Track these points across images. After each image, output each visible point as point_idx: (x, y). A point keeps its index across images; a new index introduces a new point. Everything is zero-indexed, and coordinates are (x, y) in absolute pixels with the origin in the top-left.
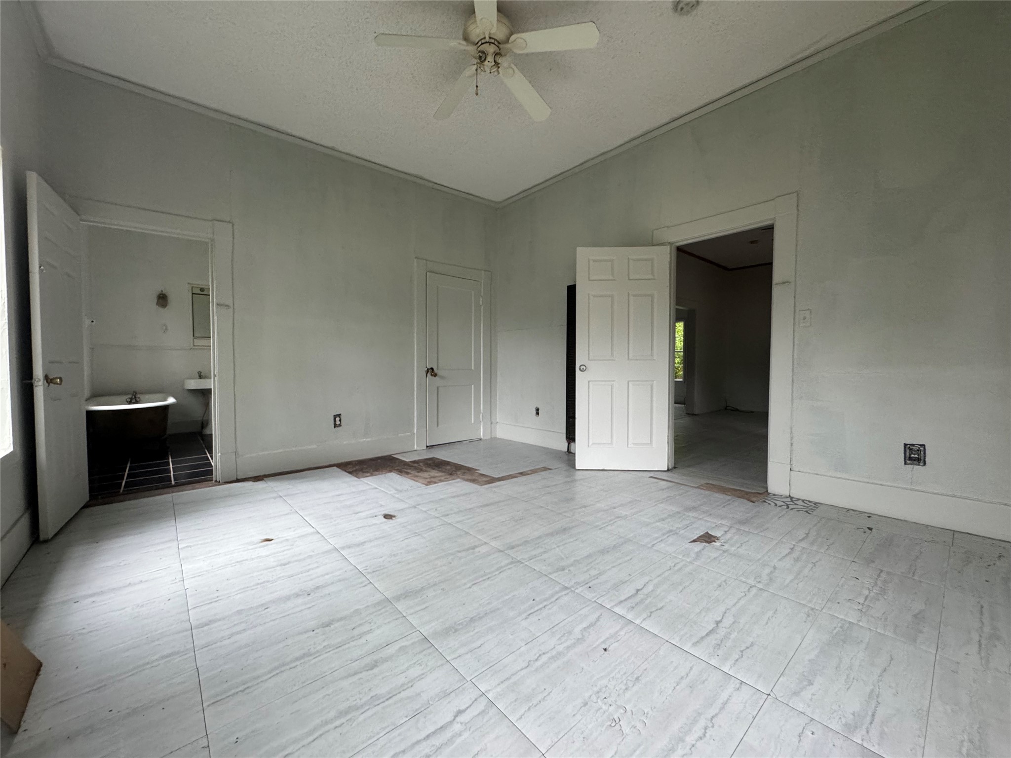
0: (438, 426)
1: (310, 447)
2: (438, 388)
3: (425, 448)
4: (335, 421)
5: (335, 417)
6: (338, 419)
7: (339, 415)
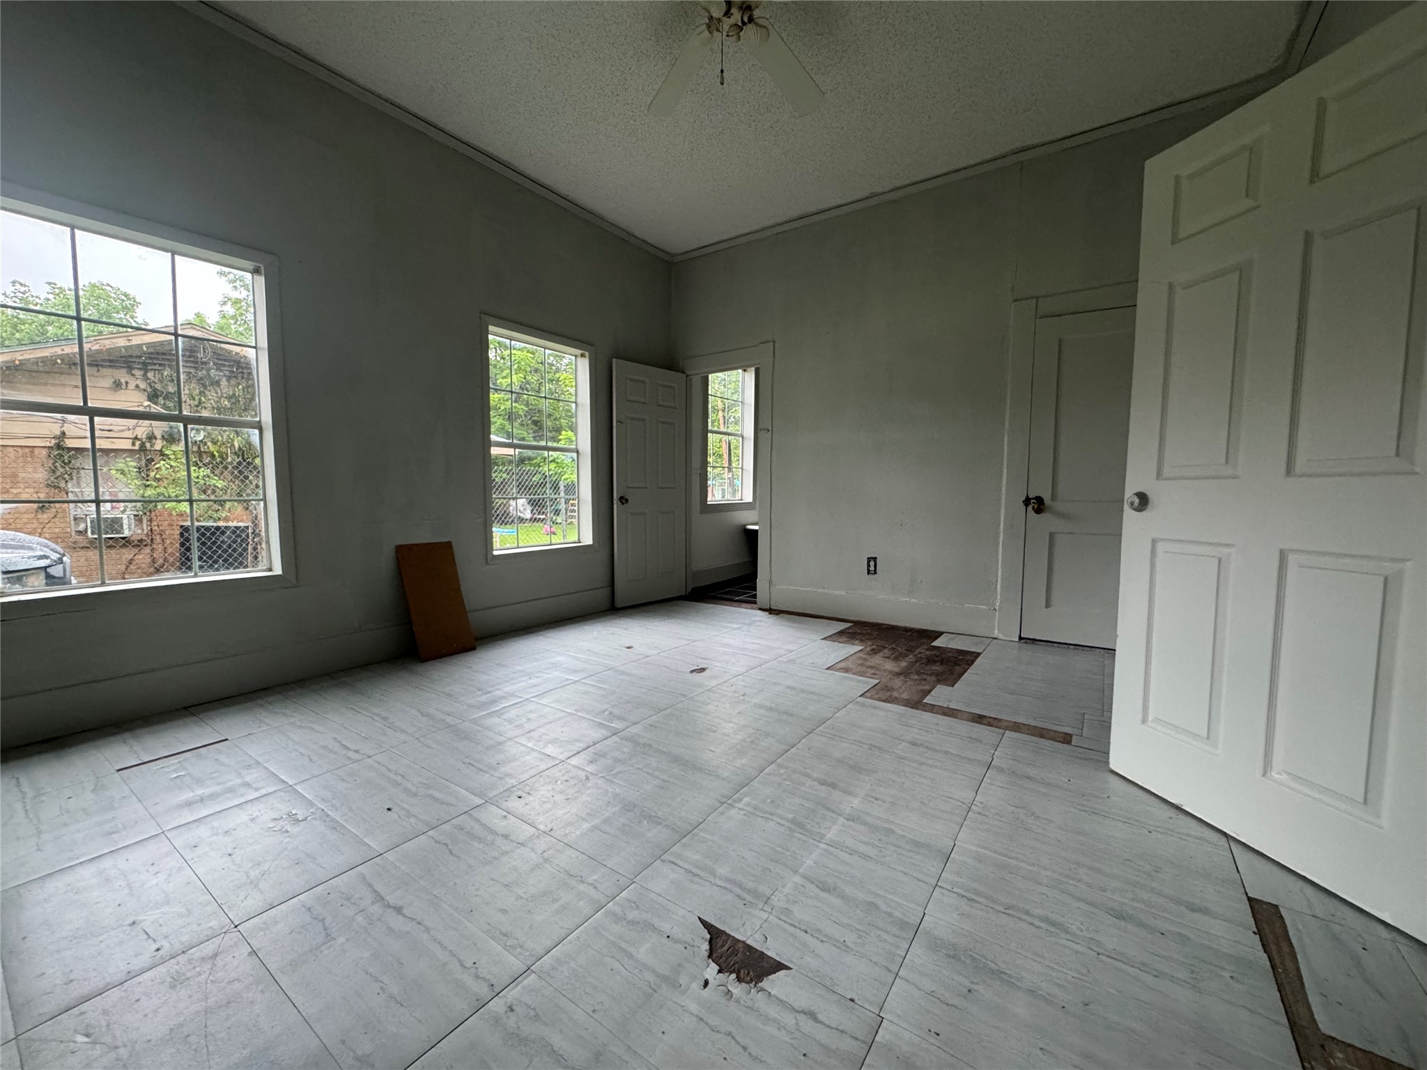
0: (1048, 605)
1: (837, 592)
2: (1052, 535)
3: (1017, 639)
4: (869, 565)
5: (869, 559)
6: (872, 563)
7: (875, 559)
